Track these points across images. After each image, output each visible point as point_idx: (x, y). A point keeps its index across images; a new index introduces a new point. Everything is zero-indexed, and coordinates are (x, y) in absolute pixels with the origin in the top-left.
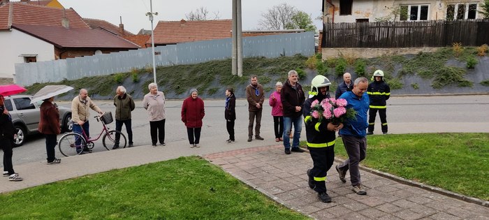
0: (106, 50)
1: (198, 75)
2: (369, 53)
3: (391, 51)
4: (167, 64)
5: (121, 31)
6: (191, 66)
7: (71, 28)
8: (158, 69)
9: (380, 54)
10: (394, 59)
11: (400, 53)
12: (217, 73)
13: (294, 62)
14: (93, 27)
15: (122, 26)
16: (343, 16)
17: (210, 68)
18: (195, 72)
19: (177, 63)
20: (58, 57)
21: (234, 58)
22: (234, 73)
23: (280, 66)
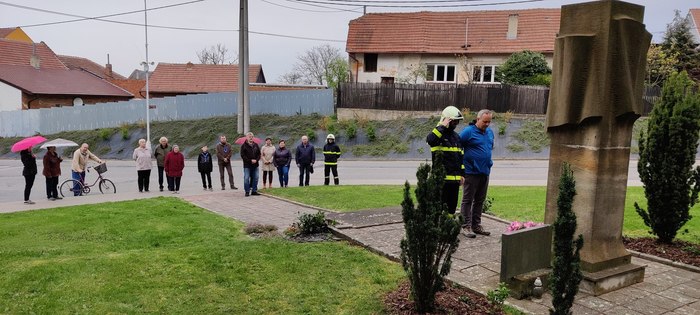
0: (89, 99)
1: (199, 133)
2: (384, 116)
3: (406, 114)
4: (164, 119)
5: (108, 73)
6: (192, 122)
7: (42, 68)
8: (152, 125)
9: (395, 118)
10: (407, 122)
11: (414, 117)
12: (220, 131)
13: (307, 121)
14: (71, 68)
15: (109, 67)
16: (367, 73)
17: (213, 126)
18: (195, 129)
19: (175, 118)
20: (26, 106)
21: (240, 115)
22: (239, 131)
23: (292, 126)
